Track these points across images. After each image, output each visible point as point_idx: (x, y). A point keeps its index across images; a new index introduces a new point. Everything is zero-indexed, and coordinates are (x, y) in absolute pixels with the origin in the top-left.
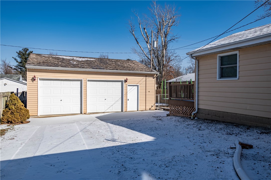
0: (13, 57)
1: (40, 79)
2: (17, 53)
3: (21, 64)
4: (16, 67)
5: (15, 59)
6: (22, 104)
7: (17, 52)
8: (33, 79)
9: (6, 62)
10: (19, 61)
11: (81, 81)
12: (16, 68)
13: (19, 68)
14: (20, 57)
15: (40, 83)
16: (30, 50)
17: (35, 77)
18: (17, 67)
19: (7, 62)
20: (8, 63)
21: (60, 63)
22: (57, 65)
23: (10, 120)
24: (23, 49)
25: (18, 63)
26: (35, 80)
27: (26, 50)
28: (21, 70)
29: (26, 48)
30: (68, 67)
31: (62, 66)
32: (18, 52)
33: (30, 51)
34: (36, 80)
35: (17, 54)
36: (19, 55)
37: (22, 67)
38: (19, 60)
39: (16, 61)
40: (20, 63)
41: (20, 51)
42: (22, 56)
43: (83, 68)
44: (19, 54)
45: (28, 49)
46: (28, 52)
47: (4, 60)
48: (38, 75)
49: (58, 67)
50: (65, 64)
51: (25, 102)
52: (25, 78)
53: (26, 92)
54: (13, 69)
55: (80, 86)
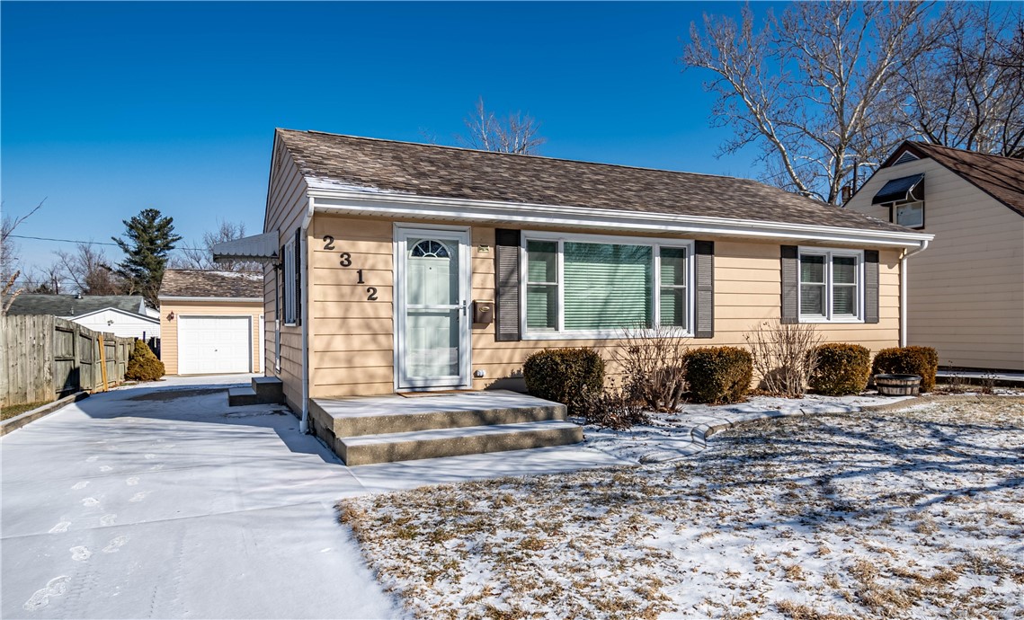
0: (113, 238)
1: (181, 317)
2: (124, 225)
3: (137, 258)
4: (123, 266)
5: (121, 244)
6: (154, 355)
7: (125, 222)
8: (170, 317)
9: (92, 251)
10: (133, 249)
11: (250, 318)
12: (122, 270)
13: (132, 270)
14: (136, 237)
15: (181, 322)
16: (164, 215)
17: (172, 313)
18: (127, 266)
19: (95, 249)
20: (98, 253)
21: (215, 288)
22: (207, 293)
23: (138, 375)
24: (143, 213)
25: (128, 255)
26: (172, 318)
27: (151, 215)
28: (137, 276)
29: (151, 210)
30: (227, 296)
31: (216, 295)
32: (129, 221)
33: (163, 217)
34: (175, 319)
35: (125, 228)
36: (130, 230)
37: (140, 265)
38: (132, 245)
39: (124, 248)
40: (136, 253)
41: (134, 219)
42: (140, 232)
43: (252, 296)
44: (131, 227)
45: (159, 212)
46: (157, 221)
47: (86, 245)
48: (178, 310)
49: (209, 296)
50: (223, 289)
51: (157, 353)
52: (150, 300)
53: (158, 341)
54: (114, 273)
55: (247, 327)
